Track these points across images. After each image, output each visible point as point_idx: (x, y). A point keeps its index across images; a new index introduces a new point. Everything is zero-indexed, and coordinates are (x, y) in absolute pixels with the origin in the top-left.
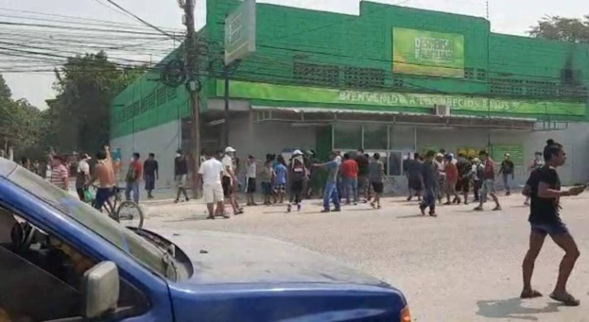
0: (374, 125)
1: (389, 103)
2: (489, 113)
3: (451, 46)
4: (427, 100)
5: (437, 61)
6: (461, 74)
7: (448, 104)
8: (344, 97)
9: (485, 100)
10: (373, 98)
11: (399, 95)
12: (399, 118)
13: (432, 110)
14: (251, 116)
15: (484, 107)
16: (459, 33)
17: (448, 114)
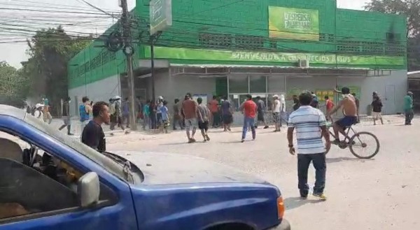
0: (257, 76)
1: (267, 60)
2: (336, 65)
3: (310, 18)
4: (293, 57)
5: (300, 29)
6: (317, 38)
7: (308, 59)
8: (235, 56)
9: (334, 56)
10: (255, 56)
11: (273, 54)
12: (274, 70)
13: (296, 64)
14: (170, 70)
15: (333, 61)
16: (315, 9)
17: (308, 67)
